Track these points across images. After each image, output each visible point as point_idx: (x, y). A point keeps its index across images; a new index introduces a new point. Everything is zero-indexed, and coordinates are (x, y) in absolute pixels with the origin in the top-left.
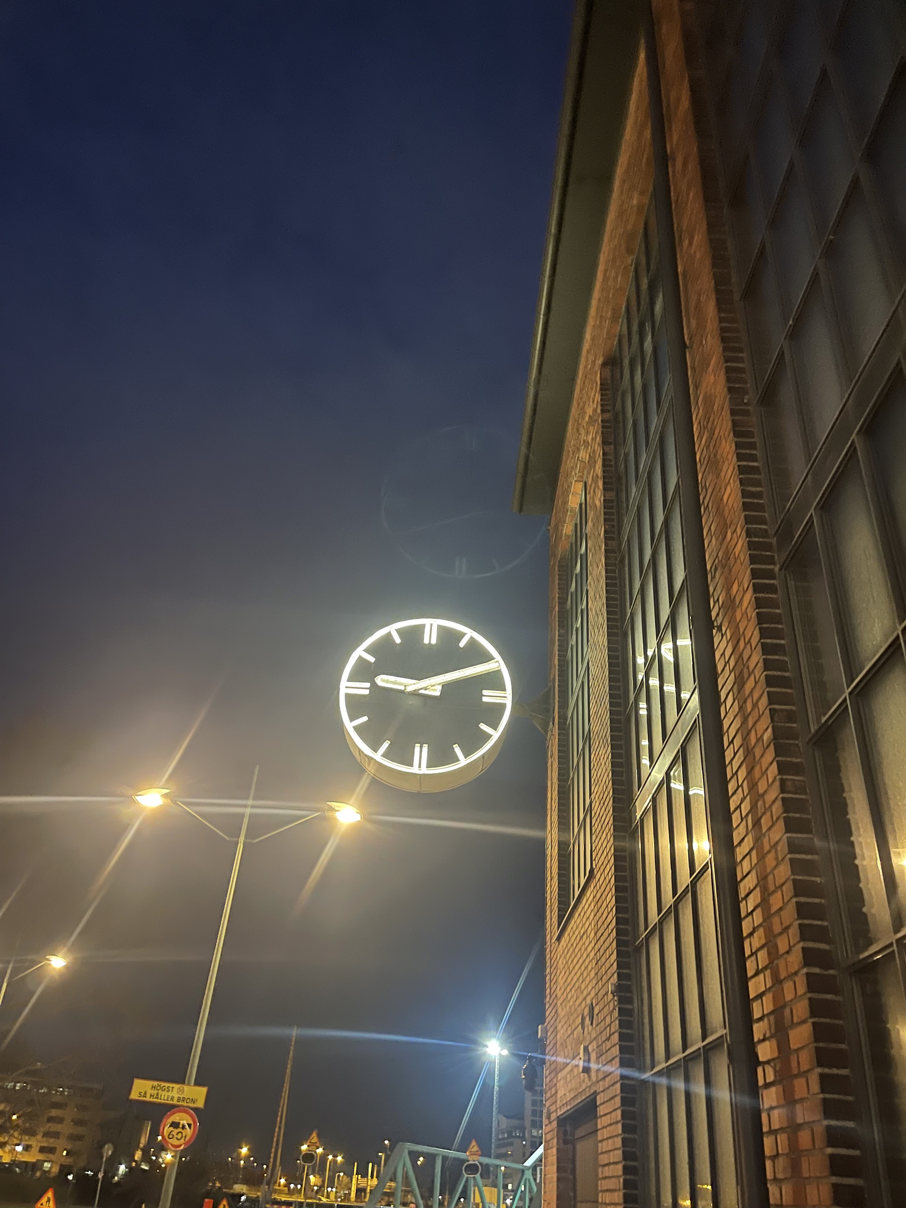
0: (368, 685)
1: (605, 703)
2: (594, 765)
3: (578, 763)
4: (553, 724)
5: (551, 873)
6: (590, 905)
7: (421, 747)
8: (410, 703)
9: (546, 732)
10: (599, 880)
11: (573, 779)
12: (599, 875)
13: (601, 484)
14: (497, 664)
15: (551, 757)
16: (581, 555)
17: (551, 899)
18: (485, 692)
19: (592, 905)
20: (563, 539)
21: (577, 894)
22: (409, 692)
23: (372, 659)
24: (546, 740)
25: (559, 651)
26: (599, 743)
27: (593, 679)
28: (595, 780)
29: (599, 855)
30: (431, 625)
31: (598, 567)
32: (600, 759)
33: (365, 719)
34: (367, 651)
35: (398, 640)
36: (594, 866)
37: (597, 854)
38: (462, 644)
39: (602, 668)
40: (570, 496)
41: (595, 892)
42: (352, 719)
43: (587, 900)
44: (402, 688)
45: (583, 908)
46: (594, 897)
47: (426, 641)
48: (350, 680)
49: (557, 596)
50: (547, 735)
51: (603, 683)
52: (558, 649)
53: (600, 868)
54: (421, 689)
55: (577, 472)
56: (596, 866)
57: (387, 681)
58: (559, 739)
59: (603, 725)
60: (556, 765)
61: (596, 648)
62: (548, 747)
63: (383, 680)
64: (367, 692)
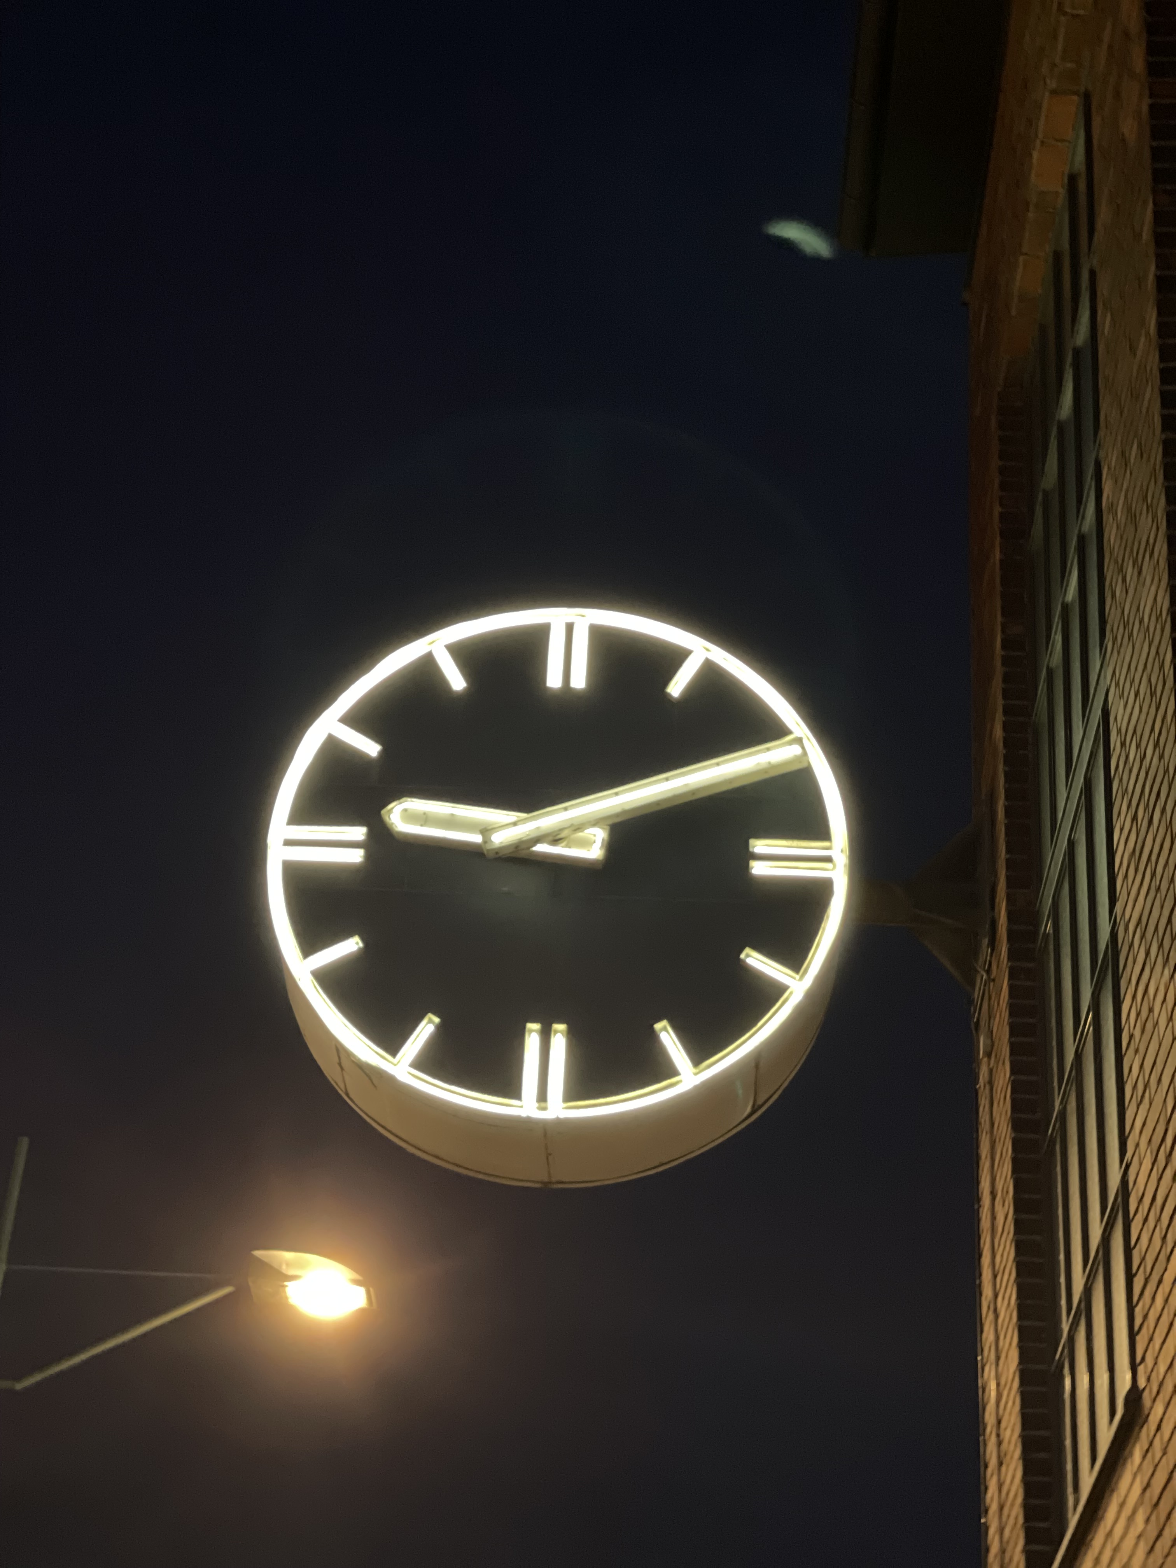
0: (359, 833)
1: (1163, 810)
2: (1131, 1036)
3: (1078, 1056)
4: (993, 944)
5: (1000, 1443)
6: (1131, 1519)
7: (546, 1036)
8: (505, 889)
9: (970, 977)
10: (1159, 1428)
11: (1063, 1115)
12: (1159, 1409)
13: (1138, 60)
14: (796, 750)
15: (989, 1055)
16: (1077, 352)
17: (1001, 1530)
18: (759, 846)
19: (1140, 1518)
20: (1014, 312)
21: (1087, 1480)
22: (497, 851)
23: (371, 748)
24: (971, 1002)
25: (1006, 695)
26: (1148, 953)
27: (1123, 744)
28: (1135, 1087)
29: (1158, 1341)
30: (570, 628)
31: (1133, 350)
32: (1151, 1010)
33: (351, 945)
34: (353, 719)
35: (457, 681)
36: (1142, 1383)
37: (1151, 1339)
38: (676, 687)
39: (1153, 694)
40: (1035, 155)
41: (1148, 1469)
42: (309, 946)
43: (1122, 1505)
44: (476, 838)
45: (1109, 1534)
46: (1144, 1490)
47: (554, 680)
48: (300, 816)
49: (997, 510)
50: (973, 985)
51: (1156, 745)
52: (1004, 690)
53: (1161, 1385)
54: (538, 840)
55: (1057, 61)
56: (1148, 1380)
57: (425, 819)
58: (1011, 988)
59: (1158, 889)
60: (1004, 1076)
61: (1131, 635)
62: (977, 1024)
63: (410, 817)
64: (356, 856)
